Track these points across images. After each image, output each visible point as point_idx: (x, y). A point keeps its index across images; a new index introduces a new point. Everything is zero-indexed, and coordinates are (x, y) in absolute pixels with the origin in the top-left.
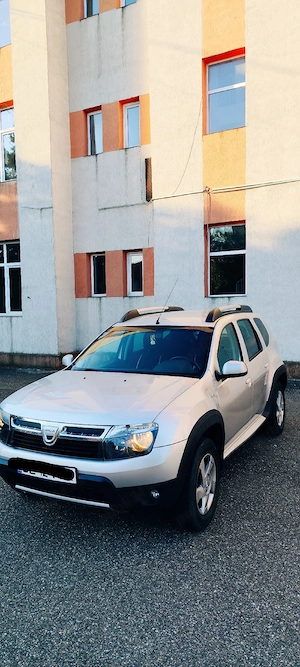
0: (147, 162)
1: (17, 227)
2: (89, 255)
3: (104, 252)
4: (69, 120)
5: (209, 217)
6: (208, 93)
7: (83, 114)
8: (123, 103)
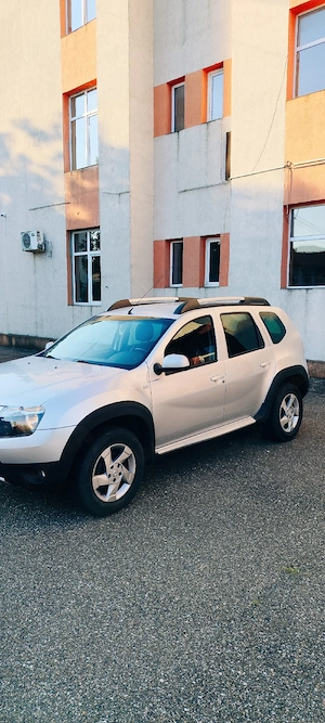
0: (228, 135)
1: (98, 213)
2: (168, 241)
3: (182, 239)
4: (152, 96)
5: (289, 196)
6: (297, 49)
7: (166, 87)
8: (207, 71)
